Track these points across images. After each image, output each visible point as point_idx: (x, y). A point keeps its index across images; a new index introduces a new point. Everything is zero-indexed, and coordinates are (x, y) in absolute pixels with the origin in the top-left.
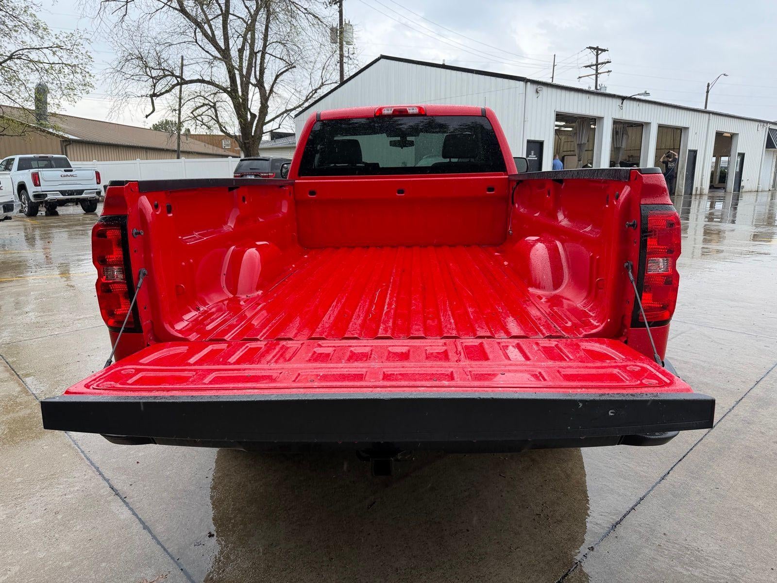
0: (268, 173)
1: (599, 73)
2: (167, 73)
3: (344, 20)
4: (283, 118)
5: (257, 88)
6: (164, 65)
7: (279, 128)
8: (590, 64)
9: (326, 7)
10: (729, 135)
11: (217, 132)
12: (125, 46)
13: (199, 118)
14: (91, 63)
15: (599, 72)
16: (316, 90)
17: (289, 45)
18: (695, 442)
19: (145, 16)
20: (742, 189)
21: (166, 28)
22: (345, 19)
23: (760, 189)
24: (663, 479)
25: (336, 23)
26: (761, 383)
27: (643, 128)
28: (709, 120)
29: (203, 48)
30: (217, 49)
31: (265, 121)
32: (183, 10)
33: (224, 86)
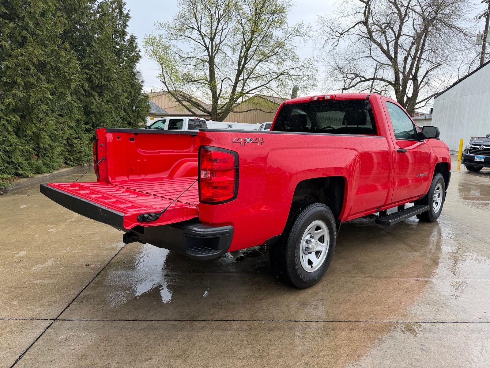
5: (412, 80)
29: (374, 59)
30: (389, 58)
31: (417, 102)
32: (371, 38)
33: (391, 81)
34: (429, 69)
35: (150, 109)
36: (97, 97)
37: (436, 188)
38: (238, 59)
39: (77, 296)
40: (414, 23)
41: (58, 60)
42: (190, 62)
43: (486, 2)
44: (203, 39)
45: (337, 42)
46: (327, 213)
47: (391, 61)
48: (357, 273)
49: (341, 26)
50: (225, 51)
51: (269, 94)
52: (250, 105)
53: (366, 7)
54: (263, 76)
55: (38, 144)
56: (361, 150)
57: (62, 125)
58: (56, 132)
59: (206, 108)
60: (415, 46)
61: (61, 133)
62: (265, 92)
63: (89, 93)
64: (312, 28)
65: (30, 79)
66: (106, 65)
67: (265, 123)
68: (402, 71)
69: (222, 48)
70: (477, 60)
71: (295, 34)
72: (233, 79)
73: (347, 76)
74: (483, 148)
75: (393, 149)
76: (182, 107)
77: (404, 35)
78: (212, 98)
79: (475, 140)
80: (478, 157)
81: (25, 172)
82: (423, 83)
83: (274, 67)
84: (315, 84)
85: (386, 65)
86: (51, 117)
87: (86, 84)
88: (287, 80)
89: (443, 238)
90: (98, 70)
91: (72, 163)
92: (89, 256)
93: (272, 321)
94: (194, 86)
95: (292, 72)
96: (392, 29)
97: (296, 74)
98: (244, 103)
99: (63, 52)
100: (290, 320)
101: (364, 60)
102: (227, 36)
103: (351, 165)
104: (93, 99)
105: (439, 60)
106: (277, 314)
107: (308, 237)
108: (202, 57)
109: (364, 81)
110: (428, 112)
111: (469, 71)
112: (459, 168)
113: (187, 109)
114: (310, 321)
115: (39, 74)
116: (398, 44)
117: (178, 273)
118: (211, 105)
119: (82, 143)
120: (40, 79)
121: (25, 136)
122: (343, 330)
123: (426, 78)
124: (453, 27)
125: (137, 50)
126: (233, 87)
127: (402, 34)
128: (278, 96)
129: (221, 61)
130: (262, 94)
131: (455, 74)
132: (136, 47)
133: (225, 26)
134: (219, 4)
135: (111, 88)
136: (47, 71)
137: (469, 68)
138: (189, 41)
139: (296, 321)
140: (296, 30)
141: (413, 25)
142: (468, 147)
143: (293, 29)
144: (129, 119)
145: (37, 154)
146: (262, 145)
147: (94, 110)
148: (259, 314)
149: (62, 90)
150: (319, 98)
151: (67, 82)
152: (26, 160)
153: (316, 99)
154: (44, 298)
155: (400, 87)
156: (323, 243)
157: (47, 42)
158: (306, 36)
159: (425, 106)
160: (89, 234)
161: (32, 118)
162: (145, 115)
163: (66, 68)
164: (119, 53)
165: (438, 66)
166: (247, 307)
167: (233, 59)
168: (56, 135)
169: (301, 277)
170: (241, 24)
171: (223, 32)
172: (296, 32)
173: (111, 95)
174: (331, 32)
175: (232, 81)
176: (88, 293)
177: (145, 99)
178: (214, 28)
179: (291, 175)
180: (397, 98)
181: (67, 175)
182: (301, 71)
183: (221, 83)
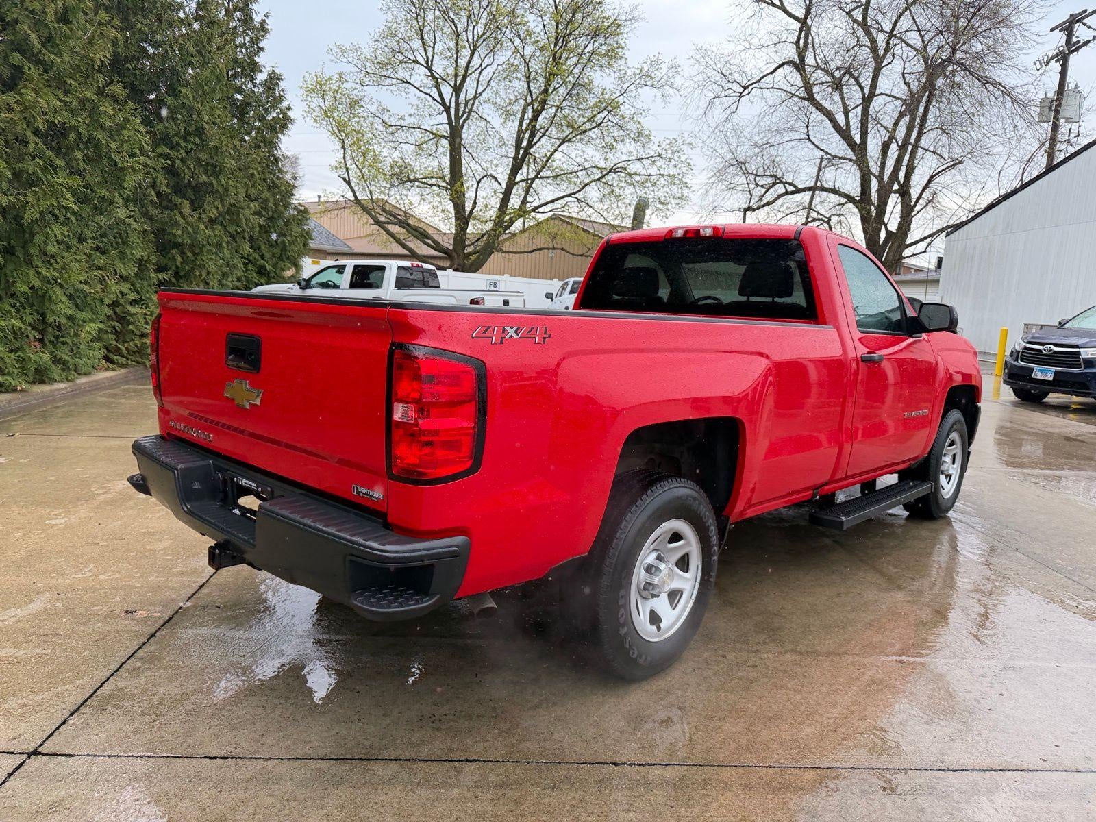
3: (1066, 85)
5: (900, 197)
22: (1069, 83)
29: (817, 147)
30: (849, 145)
31: (908, 242)
32: (810, 98)
33: (852, 194)
34: (936, 172)
35: (312, 239)
36: (186, 209)
37: (948, 442)
38: (515, 135)
39: (94, 693)
40: (904, 68)
41: (95, 122)
42: (407, 137)
43: (1061, 31)
44: (438, 87)
45: (735, 105)
46: (697, 502)
47: (854, 151)
48: (764, 643)
49: (745, 69)
50: (485, 116)
51: (583, 215)
52: (539, 237)
53: (801, 30)
54: (571, 173)
55: (43, 315)
56: (777, 356)
57: (100, 272)
58: (86, 288)
59: (440, 241)
60: (907, 119)
61: (99, 290)
62: (574, 210)
63: (170, 201)
64: (679, 69)
65: (28, 165)
66: (210, 139)
67: (571, 280)
68: (877, 174)
69: (480, 108)
70: (1040, 155)
71: (643, 81)
72: (504, 179)
73: (755, 179)
74: (1050, 351)
75: (851, 354)
76: (385, 236)
77: (881, 94)
78: (453, 220)
79: (1034, 331)
80: (1039, 370)
81: (9, 379)
82: (921, 201)
83: (597, 154)
84: (685, 194)
85: (840, 158)
86: (75, 253)
87: (163, 180)
88: (623, 184)
89: (961, 558)
90: (192, 149)
91: (124, 361)
92: (136, 588)
93: (560, 763)
94: (415, 191)
95: (634, 167)
96: (856, 80)
97: (643, 172)
98: (527, 233)
99: (107, 104)
100: (601, 761)
101: (793, 147)
102: (492, 83)
103: (755, 389)
104: (177, 214)
105: (958, 152)
106: (573, 744)
107: (651, 559)
108: (434, 127)
109: (793, 193)
110: (933, 265)
111: (1022, 179)
112: (997, 392)
113: (397, 242)
114: (649, 765)
115: (49, 153)
116: (868, 114)
117: (344, 637)
118: (452, 233)
119: (149, 313)
120: (51, 166)
121: (13, 295)
122: (727, 787)
123: (928, 190)
124: (988, 82)
125: (284, 104)
126: (501, 196)
127: (877, 92)
128: (602, 220)
129: (475, 138)
130: (567, 214)
131: (992, 184)
132: (281, 98)
133: (487, 61)
134: (476, 11)
135: (220, 189)
136: (68, 147)
137: (1023, 173)
138: (406, 90)
139: (616, 764)
140: (644, 73)
141: (903, 74)
142: (1018, 348)
143: (638, 72)
144: (262, 261)
145: (40, 336)
146: (544, 343)
147: (180, 241)
148: (529, 744)
149: (104, 192)
150: (686, 232)
151: (116, 174)
152: (11, 351)
153: (679, 234)
154: (14, 695)
155: (873, 208)
156: (687, 572)
157: (69, 81)
158: (667, 87)
159: (925, 251)
160: (145, 533)
161: (29, 255)
162: (299, 254)
163: (114, 141)
164: (241, 111)
165: (954, 165)
166: (502, 726)
167: (504, 133)
168: (85, 295)
169: (633, 653)
170: (523, 56)
171: (483, 74)
172: (646, 78)
173: (220, 206)
174: (724, 82)
175: (499, 183)
176: (120, 685)
177: (300, 217)
178: (463, 63)
179: (615, 414)
180: (865, 232)
181: (110, 387)
182: (655, 167)
183: (475, 186)
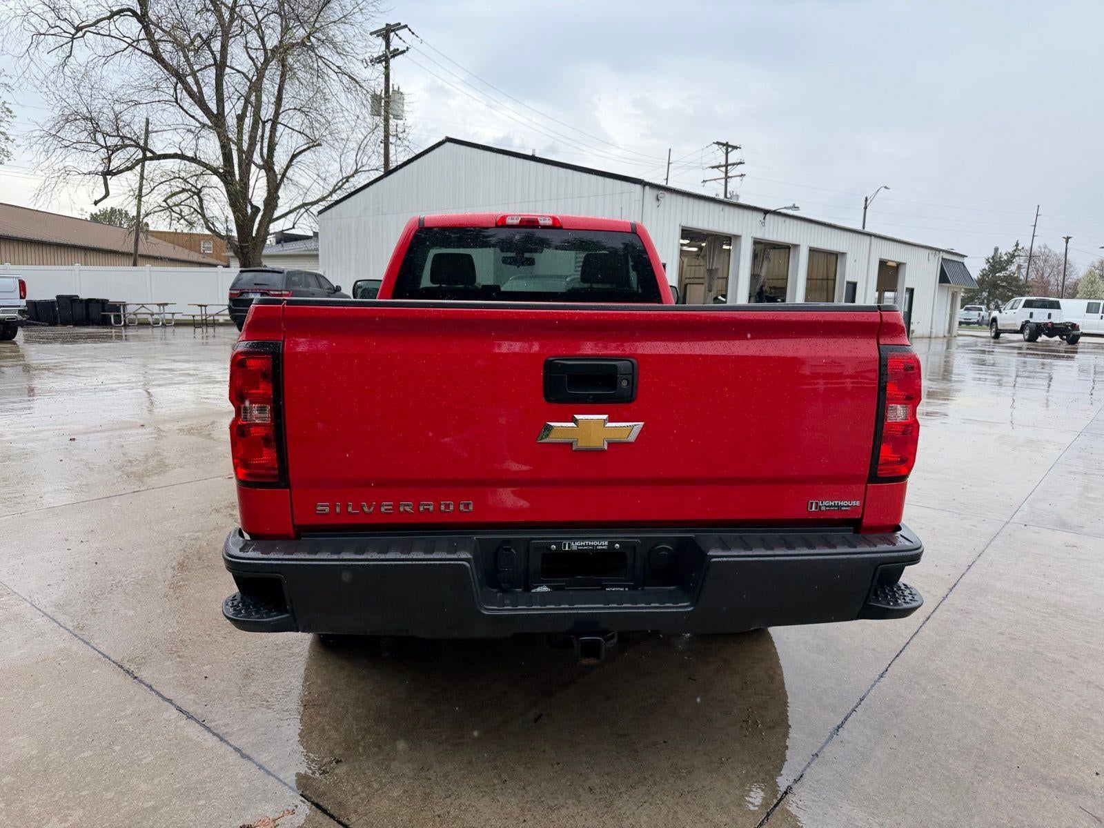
0: (281, 291)
1: (729, 177)
2: (127, 142)
3: (391, 86)
4: (299, 215)
5: (263, 170)
6: (125, 131)
7: (294, 227)
8: (718, 164)
9: (366, 65)
10: (894, 264)
11: (200, 229)
12: (67, 100)
13: (176, 209)
14: (10, 119)
15: (729, 175)
16: (347, 179)
17: (313, 114)
18: (911, 635)
19: (97, 60)
20: (912, 333)
21: (132, 79)
22: (393, 85)
23: (933, 335)
24: (881, 677)
25: (380, 90)
26: (973, 567)
27: (789, 251)
28: (870, 244)
31: (275, 216)
32: (157, 56)
33: (215, 165)
34: (297, 151)
43: (379, 36)
45: (68, 47)
77: (231, 67)
82: (286, 179)
109: (151, 159)
127: (227, 64)
141: (247, 48)
